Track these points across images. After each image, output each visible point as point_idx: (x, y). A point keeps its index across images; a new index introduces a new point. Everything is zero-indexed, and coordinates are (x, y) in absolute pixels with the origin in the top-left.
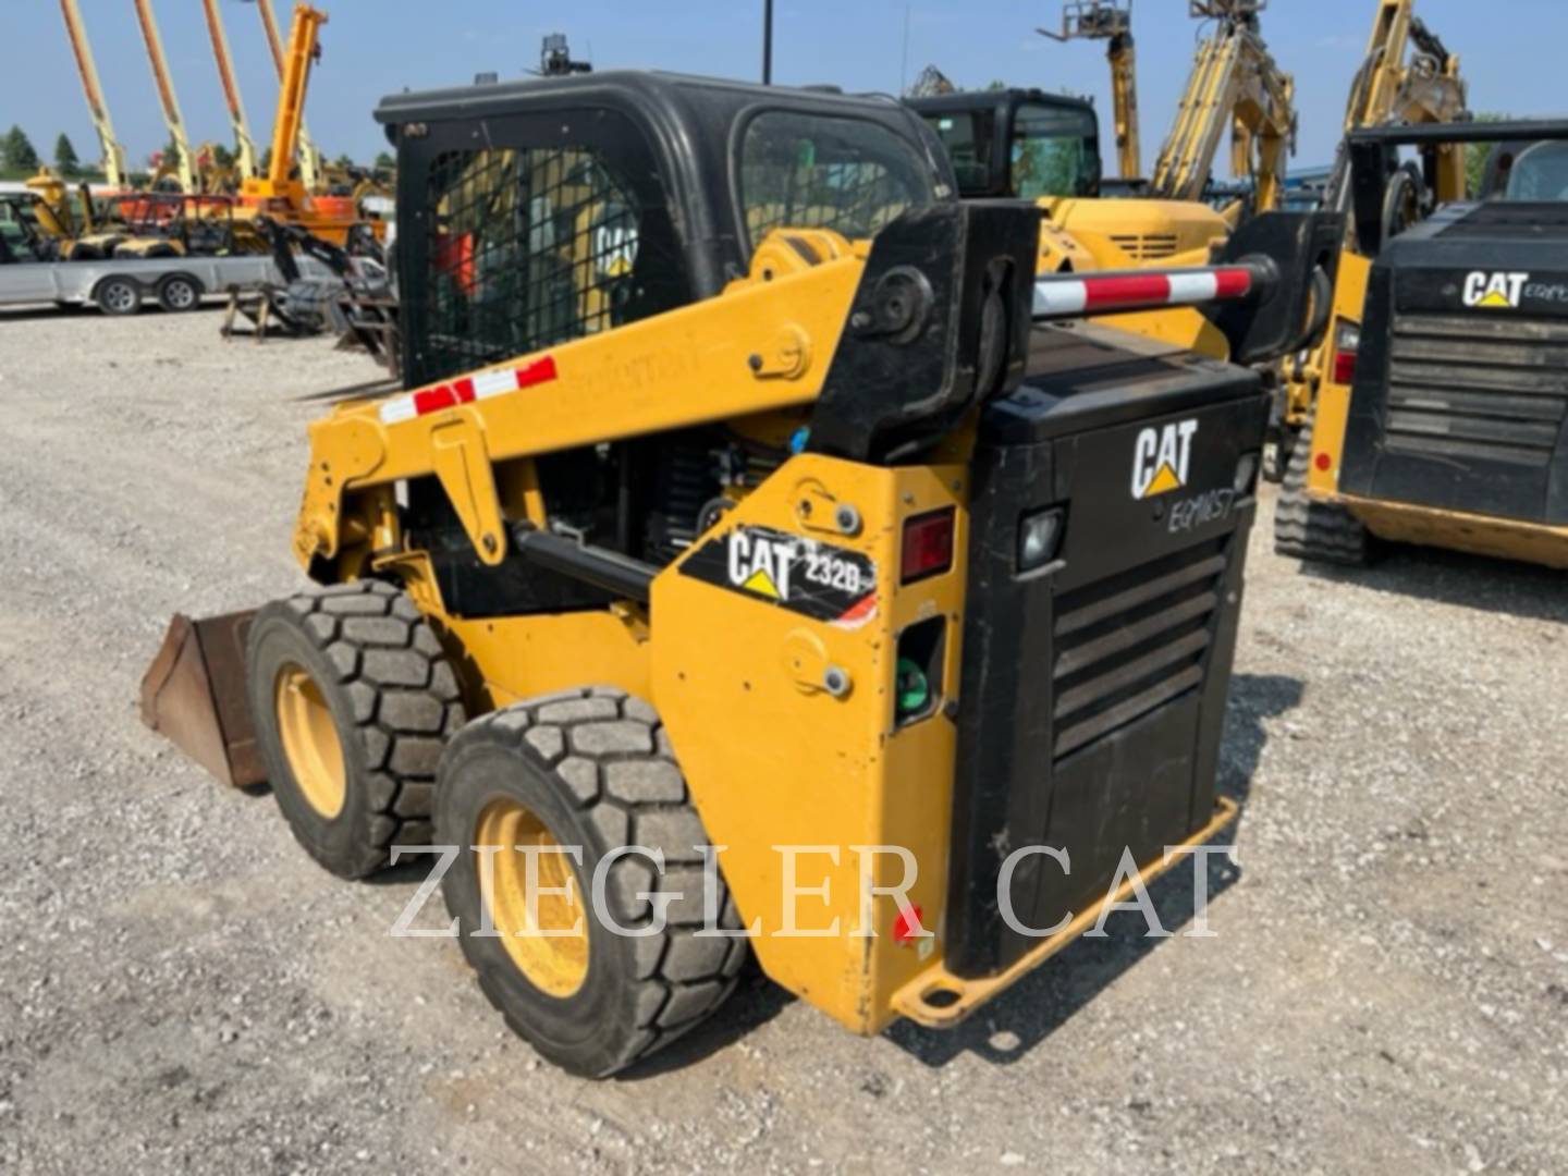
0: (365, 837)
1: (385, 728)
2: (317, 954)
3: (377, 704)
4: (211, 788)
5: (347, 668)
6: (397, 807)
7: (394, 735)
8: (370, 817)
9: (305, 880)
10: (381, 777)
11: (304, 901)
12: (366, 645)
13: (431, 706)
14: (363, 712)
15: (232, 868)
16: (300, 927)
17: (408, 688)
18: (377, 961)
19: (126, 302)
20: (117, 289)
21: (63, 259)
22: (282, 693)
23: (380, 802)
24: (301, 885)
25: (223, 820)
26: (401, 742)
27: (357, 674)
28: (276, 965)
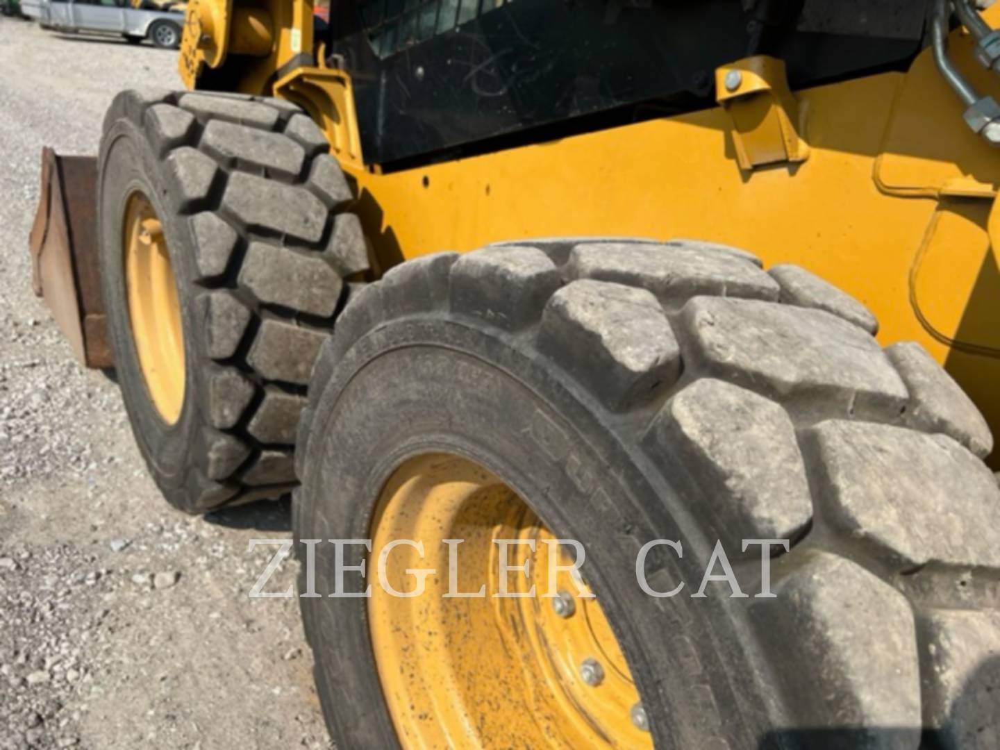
0: (203, 464)
1: (245, 296)
2: (102, 634)
3: (237, 255)
4: (72, 365)
5: (197, 188)
6: (253, 425)
7: (259, 311)
8: (209, 436)
9: (132, 501)
10: (230, 374)
11: (121, 533)
12: (234, 163)
13: (324, 277)
14: (212, 262)
15: (48, 469)
16: (98, 576)
17: (292, 241)
18: (188, 668)
19: (169, 40)
20: (164, 30)
21: (133, 8)
22: (133, 247)
23: (228, 414)
24: (124, 507)
25: (68, 404)
26: (270, 325)
27: (211, 200)
28: (37, 641)
